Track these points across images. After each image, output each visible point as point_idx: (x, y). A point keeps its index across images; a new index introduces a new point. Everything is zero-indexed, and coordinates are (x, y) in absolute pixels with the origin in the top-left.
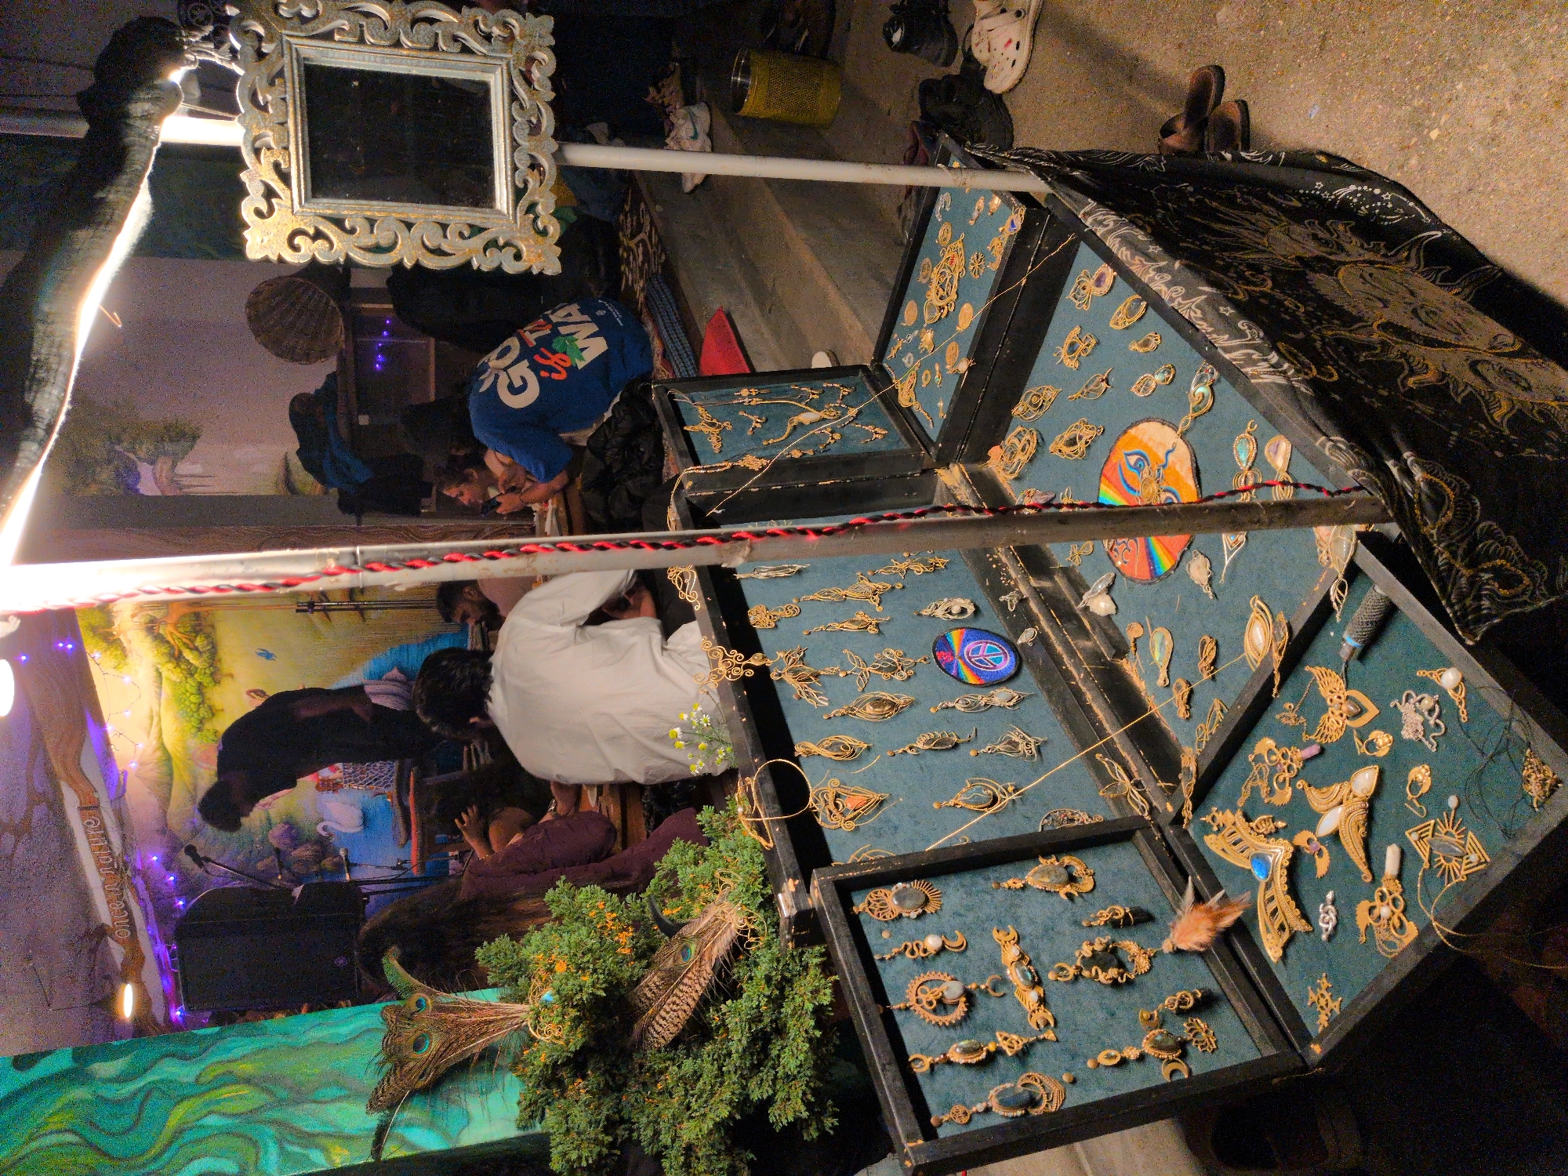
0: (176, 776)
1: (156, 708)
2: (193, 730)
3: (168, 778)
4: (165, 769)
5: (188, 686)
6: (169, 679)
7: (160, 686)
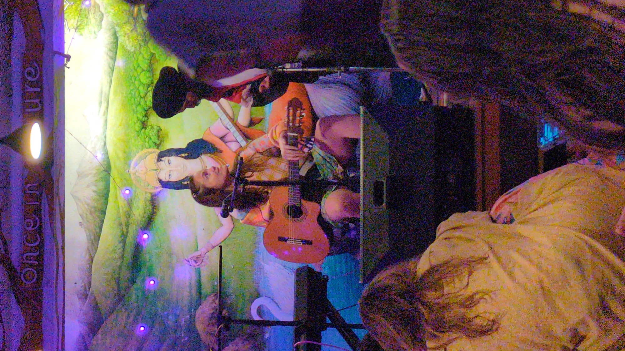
0: (111, 198)
1: (106, 89)
2: (138, 126)
3: (103, 200)
4: (101, 185)
5: (140, 58)
6: (124, 48)
7: (114, 59)
